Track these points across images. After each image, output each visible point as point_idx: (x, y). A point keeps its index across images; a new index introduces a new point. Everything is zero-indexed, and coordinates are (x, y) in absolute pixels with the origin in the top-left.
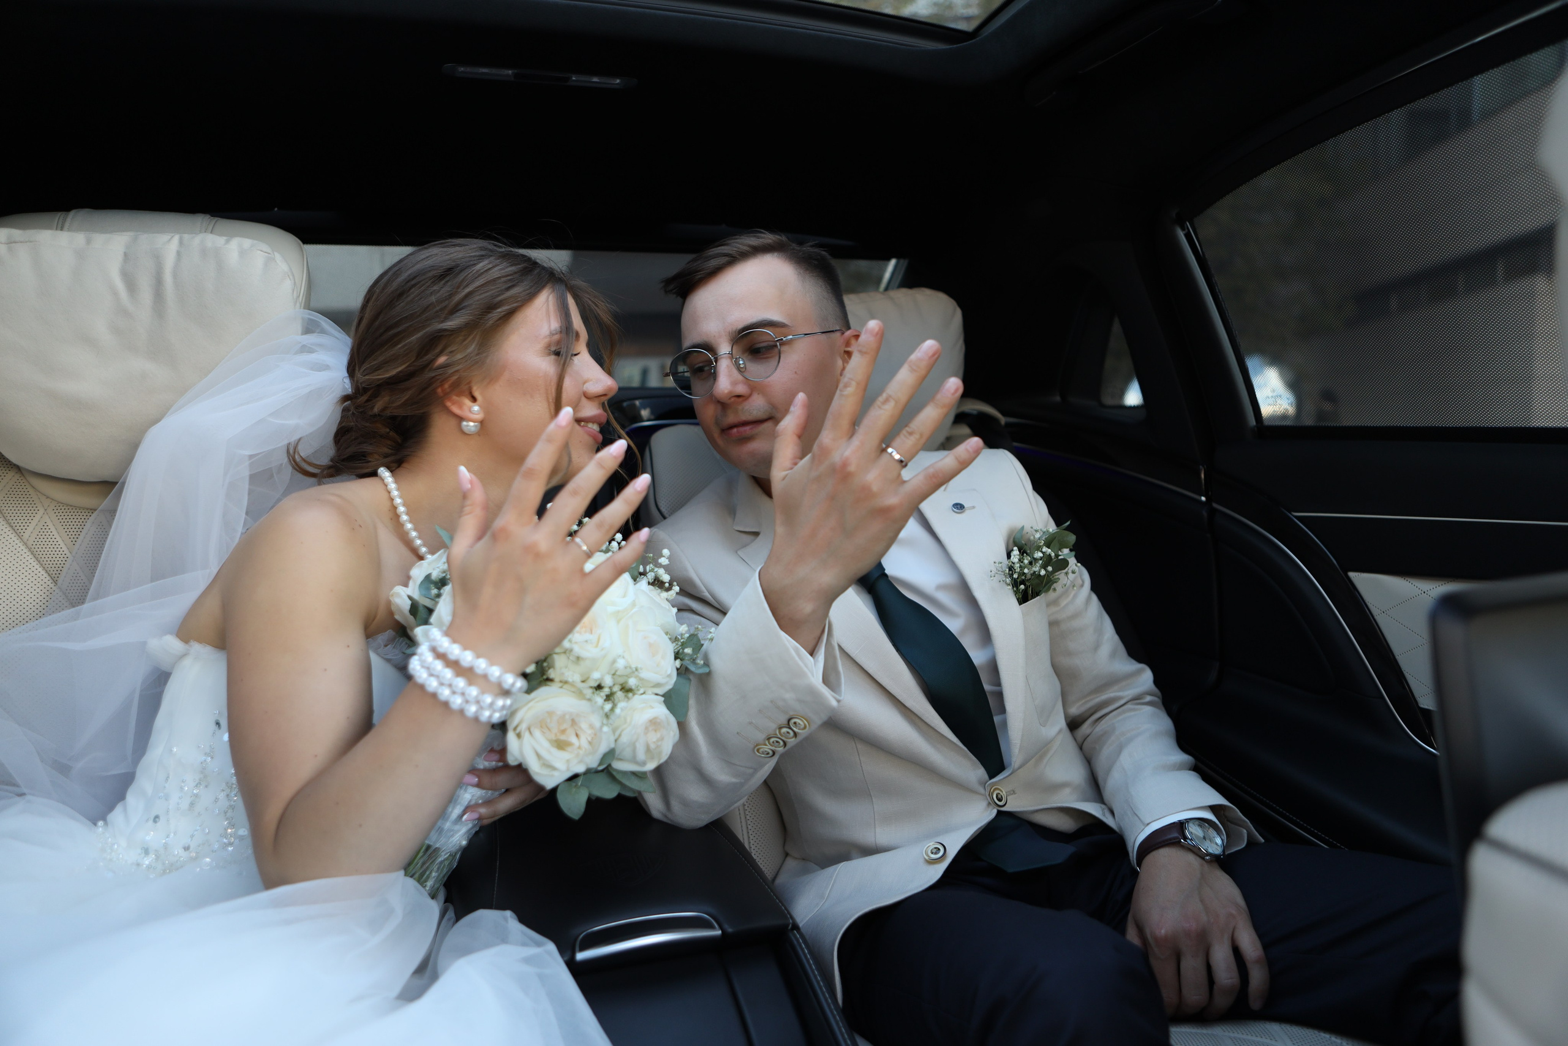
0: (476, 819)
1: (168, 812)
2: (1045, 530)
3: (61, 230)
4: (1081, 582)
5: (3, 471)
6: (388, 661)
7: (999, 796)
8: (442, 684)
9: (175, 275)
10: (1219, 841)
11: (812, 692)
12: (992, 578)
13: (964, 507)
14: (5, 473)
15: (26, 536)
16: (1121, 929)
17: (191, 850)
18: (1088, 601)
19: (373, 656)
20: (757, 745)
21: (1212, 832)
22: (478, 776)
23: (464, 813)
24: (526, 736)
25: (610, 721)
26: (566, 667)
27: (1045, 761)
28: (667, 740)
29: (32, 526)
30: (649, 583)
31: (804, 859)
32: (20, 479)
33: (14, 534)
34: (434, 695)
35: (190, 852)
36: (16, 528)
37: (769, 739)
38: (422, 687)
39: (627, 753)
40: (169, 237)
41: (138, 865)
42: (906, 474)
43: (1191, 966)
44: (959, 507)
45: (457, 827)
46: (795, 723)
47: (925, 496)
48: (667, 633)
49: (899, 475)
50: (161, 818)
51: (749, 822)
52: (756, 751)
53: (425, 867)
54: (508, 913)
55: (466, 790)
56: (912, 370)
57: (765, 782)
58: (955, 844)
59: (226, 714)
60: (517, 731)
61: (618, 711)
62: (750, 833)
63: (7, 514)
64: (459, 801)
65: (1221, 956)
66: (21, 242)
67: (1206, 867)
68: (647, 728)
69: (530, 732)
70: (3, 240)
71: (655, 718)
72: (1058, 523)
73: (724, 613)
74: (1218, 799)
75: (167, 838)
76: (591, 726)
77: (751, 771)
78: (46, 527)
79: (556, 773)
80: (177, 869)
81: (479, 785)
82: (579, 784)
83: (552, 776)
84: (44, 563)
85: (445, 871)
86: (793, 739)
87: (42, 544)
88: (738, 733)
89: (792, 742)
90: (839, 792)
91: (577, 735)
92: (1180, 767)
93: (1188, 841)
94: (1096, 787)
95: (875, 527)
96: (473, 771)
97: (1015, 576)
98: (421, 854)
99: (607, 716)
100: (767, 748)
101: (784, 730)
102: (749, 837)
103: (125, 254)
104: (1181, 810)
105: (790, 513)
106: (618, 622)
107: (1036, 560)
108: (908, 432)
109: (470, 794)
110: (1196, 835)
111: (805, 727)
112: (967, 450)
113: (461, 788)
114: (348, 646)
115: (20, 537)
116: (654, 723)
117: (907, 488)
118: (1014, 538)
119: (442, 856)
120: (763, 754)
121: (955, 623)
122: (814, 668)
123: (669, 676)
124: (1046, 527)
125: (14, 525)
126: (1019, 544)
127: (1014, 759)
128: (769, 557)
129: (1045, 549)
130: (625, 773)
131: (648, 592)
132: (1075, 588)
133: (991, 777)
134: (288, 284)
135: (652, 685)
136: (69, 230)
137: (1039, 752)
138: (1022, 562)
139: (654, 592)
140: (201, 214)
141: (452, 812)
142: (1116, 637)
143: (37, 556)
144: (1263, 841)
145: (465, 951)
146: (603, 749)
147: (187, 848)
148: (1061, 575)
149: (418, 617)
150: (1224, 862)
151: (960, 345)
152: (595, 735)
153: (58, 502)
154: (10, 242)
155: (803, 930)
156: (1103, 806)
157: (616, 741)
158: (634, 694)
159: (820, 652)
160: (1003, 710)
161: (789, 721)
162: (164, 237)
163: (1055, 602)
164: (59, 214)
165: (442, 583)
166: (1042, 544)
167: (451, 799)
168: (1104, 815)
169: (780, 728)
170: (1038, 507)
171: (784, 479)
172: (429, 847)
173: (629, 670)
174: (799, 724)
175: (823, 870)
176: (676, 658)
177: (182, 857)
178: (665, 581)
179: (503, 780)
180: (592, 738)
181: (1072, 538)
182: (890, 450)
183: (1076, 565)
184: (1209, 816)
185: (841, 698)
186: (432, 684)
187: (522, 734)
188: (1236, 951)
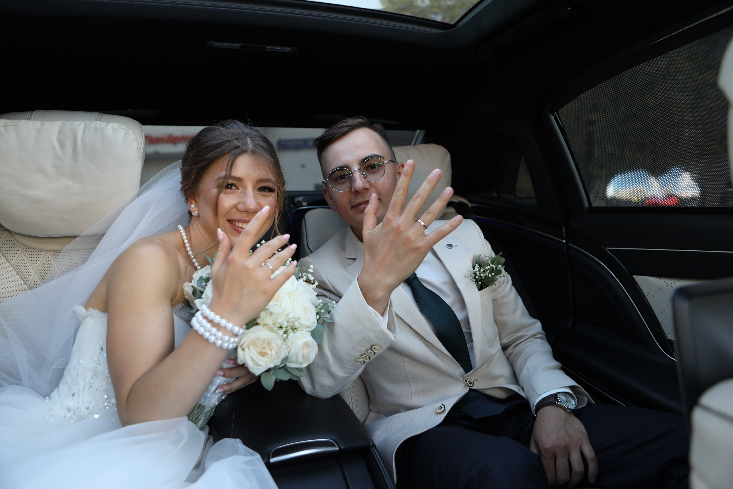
0: (222, 392)
1: (79, 391)
2: (490, 256)
3: (30, 120)
4: (507, 281)
5: (1, 231)
6: (181, 318)
7: (470, 382)
8: (206, 331)
9: (82, 140)
10: (573, 403)
11: (383, 333)
12: (466, 278)
13: (452, 246)
14: (3, 233)
15: (13, 263)
16: (528, 445)
17: (90, 409)
18: (511, 289)
19: (175, 316)
20: (356, 359)
21: (570, 399)
22: (223, 371)
23: (217, 389)
24: (247, 350)
25: (286, 343)
26: (266, 317)
27: (491, 365)
28: (313, 353)
29: (15, 258)
30: (304, 281)
31: (378, 412)
32: (10, 236)
33: (7, 262)
34: (202, 336)
35: (89, 410)
36: (8, 259)
37: (362, 356)
38: (196, 332)
39: (294, 359)
40: (80, 123)
41: (65, 417)
42: (427, 232)
43: (561, 462)
44: (450, 246)
45: (213, 396)
46: (374, 348)
47: (435, 242)
48: (312, 304)
49: (424, 232)
50: (76, 394)
51: (352, 395)
52: (356, 361)
53: (198, 415)
54: (238, 440)
55: (218, 378)
56: (429, 183)
57: (360, 376)
58: (449, 404)
59: (105, 344)
60: (242, 347)
61: (289, 337)
62: (353, 401)
63: (4, 253)
64: (214, 383)
65: (575, 457)
66: (11, 126)
67: (568, 415)
68: (303, 347)
69: (249, 349)
70: (3, 125)
71: (307, 342)
72: (496, 253)
73: (340, 297)
74: (573, 383)
75: (78, 403)
76: (277, 345)
77: (353, 371)
78: (22, 258)
79: (260, 368)
80: (83, 419)
81: (224, 376)
82: (271, 374)
83: (259, 369)
84: (21, 275)
85: (208, 416)
86: (374, 356)
87: (20, 266)
88: (347, 353)
89: (373, 357)
90: (394, 380)
91: (270, 349)
92: (555, 368)
93: (559, 403)
94: (515, 378)
95: (412, 256)
96: (221, 369)
97: (477, 277)
98: (196, 408)
99: (284, 340)
100: (361, 360)
101: (369, 351)
102: (352, 402)
103: (59, 131)
104: (555, 388)
105: (372, 249)
106: (290, 297)
107: (486, 270)
108: (428, 212)
109: (220, 380)
110: (562, 400)
111: (379, 350)
112: (455, 221)
113: (215, 377)
114: (164, 311)
115: (10, 263)
116: (306, 344)
117: (428, 238)
118: (476, 260)
119: (206, 409)
120: (359, 363)
121: (449, 300)
122: (383, 322)
123: (313, 323)
124: (491, 255)
125: (7, 258)
126: (478, 262)
127: (477, 363)
128: (362, 270)
129: (491, 265)
130: (293, 369)
131: (303, 284)
132: (505, 283)
133: (466, 372)
134: (135, 144)
135: (306, 327)
136: (33, 120)
137: (488, 360)
138: (480, 271)
139: (307, 285)
140: (95, 112)
141: (211, 388)
142: (524, 307)
143: (18, 272)
144: (595, 403)
145: (218, 458)
146: (282, 356)
147: (87, 408)
148: (498, 277)
149: (196, 296)
150: (576, 413)
151: (450, 169)
152: (279, 349)
153: (28, 247)
154: (6, 126)
155: (377, 447)
156: (519, 386)
157: (289, 352)
158: (297, 331)
159: (386, 315)
160: (471, 340)
161: (372, 347)
162: (78, 123)
163: (495, 290)
164: (29, 112)
165: (207, 280)
166: (489, 262)
167: (211, 382)
168: (519, 391)
169: (367, 350)
170: (486, 245)
171: (369, 234)
172: (200, 405)
173: (294, 319)
174: (376, 348)
175: (387, 418)
176: (317, 314)
177: (85, 412)
178: (312, 280)
179: (236, 373)
180: (278, 351)
181: (503, 260)
182: (419, 221)
183: (505, 273)
184: (569, 391)
185: (396, 336)
186: (201, 331)
187: (245, 349)
188: (582, 455)
